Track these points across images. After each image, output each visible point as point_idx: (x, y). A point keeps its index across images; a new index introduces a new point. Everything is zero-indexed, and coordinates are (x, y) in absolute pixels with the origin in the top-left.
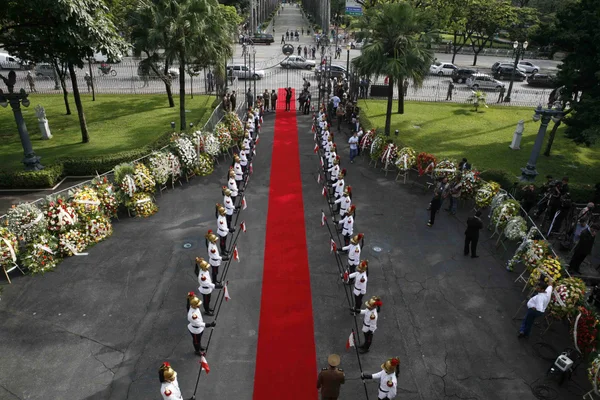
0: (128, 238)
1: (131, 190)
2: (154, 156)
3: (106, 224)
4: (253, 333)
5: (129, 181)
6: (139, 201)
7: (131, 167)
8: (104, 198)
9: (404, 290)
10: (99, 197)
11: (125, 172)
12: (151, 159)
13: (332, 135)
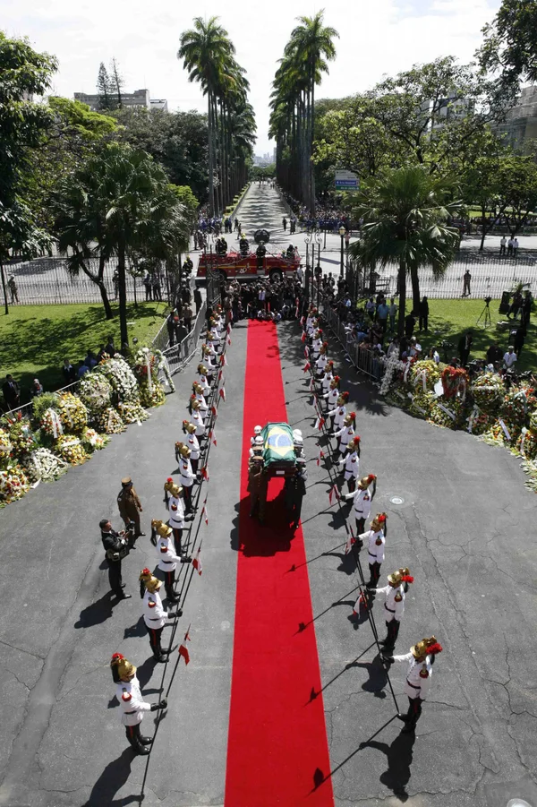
0: (51, 495)
1: (54, 430)
2: (88, 379)
3: (20, 476)
4: (227, 626)
5: (52, 415)
6: (65, 444)
7: (55, 398)
8: (19, 441)
9: (438, 557)
10: (11, 439)
11: (47, 405)
12: (83, 383)
13: (325, 346)
